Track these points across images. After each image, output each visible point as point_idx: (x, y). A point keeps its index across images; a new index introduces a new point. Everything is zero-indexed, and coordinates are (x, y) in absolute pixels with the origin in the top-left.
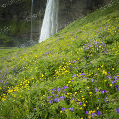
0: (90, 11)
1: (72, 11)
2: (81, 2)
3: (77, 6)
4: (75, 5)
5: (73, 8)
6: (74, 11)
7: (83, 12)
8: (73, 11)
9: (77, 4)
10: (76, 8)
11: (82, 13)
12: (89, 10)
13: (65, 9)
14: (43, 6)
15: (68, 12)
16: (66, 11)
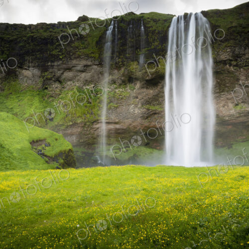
1: (246, 66)
13: (225, 59)
14: (148, 50)
15: (232, 67)
16: (226, 65)
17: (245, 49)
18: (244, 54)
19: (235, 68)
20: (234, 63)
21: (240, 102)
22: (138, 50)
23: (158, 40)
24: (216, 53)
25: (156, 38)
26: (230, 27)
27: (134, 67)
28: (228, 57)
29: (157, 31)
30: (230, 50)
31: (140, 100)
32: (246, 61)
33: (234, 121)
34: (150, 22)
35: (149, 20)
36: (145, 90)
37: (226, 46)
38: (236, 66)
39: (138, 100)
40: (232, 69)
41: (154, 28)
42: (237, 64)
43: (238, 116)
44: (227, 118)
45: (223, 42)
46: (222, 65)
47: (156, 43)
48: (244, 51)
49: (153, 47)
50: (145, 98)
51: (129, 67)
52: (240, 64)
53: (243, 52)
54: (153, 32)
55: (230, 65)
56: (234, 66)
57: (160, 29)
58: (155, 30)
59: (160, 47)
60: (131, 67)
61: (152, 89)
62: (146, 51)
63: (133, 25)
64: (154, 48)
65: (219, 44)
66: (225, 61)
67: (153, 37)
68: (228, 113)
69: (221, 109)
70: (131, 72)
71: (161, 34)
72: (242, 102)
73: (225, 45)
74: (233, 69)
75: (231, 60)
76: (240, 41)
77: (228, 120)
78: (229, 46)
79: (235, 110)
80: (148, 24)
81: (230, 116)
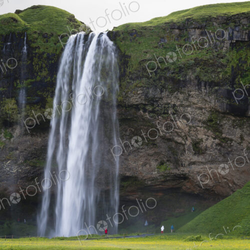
0: (234, 121)
1: (164, 113)
2: (205, 89)
3: (187, 99)
4: (181, 96)
5: (169, 104)
6: (174, 114)
7: (211, 121)
8: (170, 112)
9: (189, 95)
10: (181, 105)
11: (204, 123)
12: (233, 118)
13: (136, 103)
14: (31, 83)
15: (147, 114)
16: (139, 110)
17: (162, 92)
18: (161, 98)
19: (152, 115)
20: (149, 108)
21: (165, 160)
22: (18, 82)
23: (46, 69)
24: (124, 94)
25: (44, 65)
26: (143, 61)
27: (11, 106)
28: (139, 101)
29: (45, 55)
30: (141, 92)
31: (21, 152)
32: (165, 107)
33: (161, 186)
34: (37, 39)
35: (36, 36)
36: (29, 137)
37: (136, 86)
38: (153, 111)
39: (18, 152)
40: (147, 115)
41: (42, 50)
42: (153, 109)
43: (163, 180)
44: (149, 183)
45: (133, 80)
46: (133, 110)
47: (44, 73)
48: (161, 94)
49: (38, 79)
50: (29, 149)
51: (4, 106)
52: (158, 111)
53: (159, 96)
54: (40, 56)
55: (145, 111)
56: (150, 112)
57: (51, 51)
58: (43, 53)
59: (49, 79)
60: (6, 106)
61: (40, 137)
62: (28, 84)
63: (12, 41)
64: (41, 81)
65: (128, 82)
66: (137, 105)
67: (40, 63)
68: (149, 176)
69: (140, 169)
70: (6, 113)
71: (52, 60)
72: (168, 161)
73: (135, 84)
74: (148, 117)
75: (145, 105)
76: (154, 81)
77: (150, 186)
78: (139, 87)
79: (158, 172)
80: (34, 42)
81: (153, 180)
